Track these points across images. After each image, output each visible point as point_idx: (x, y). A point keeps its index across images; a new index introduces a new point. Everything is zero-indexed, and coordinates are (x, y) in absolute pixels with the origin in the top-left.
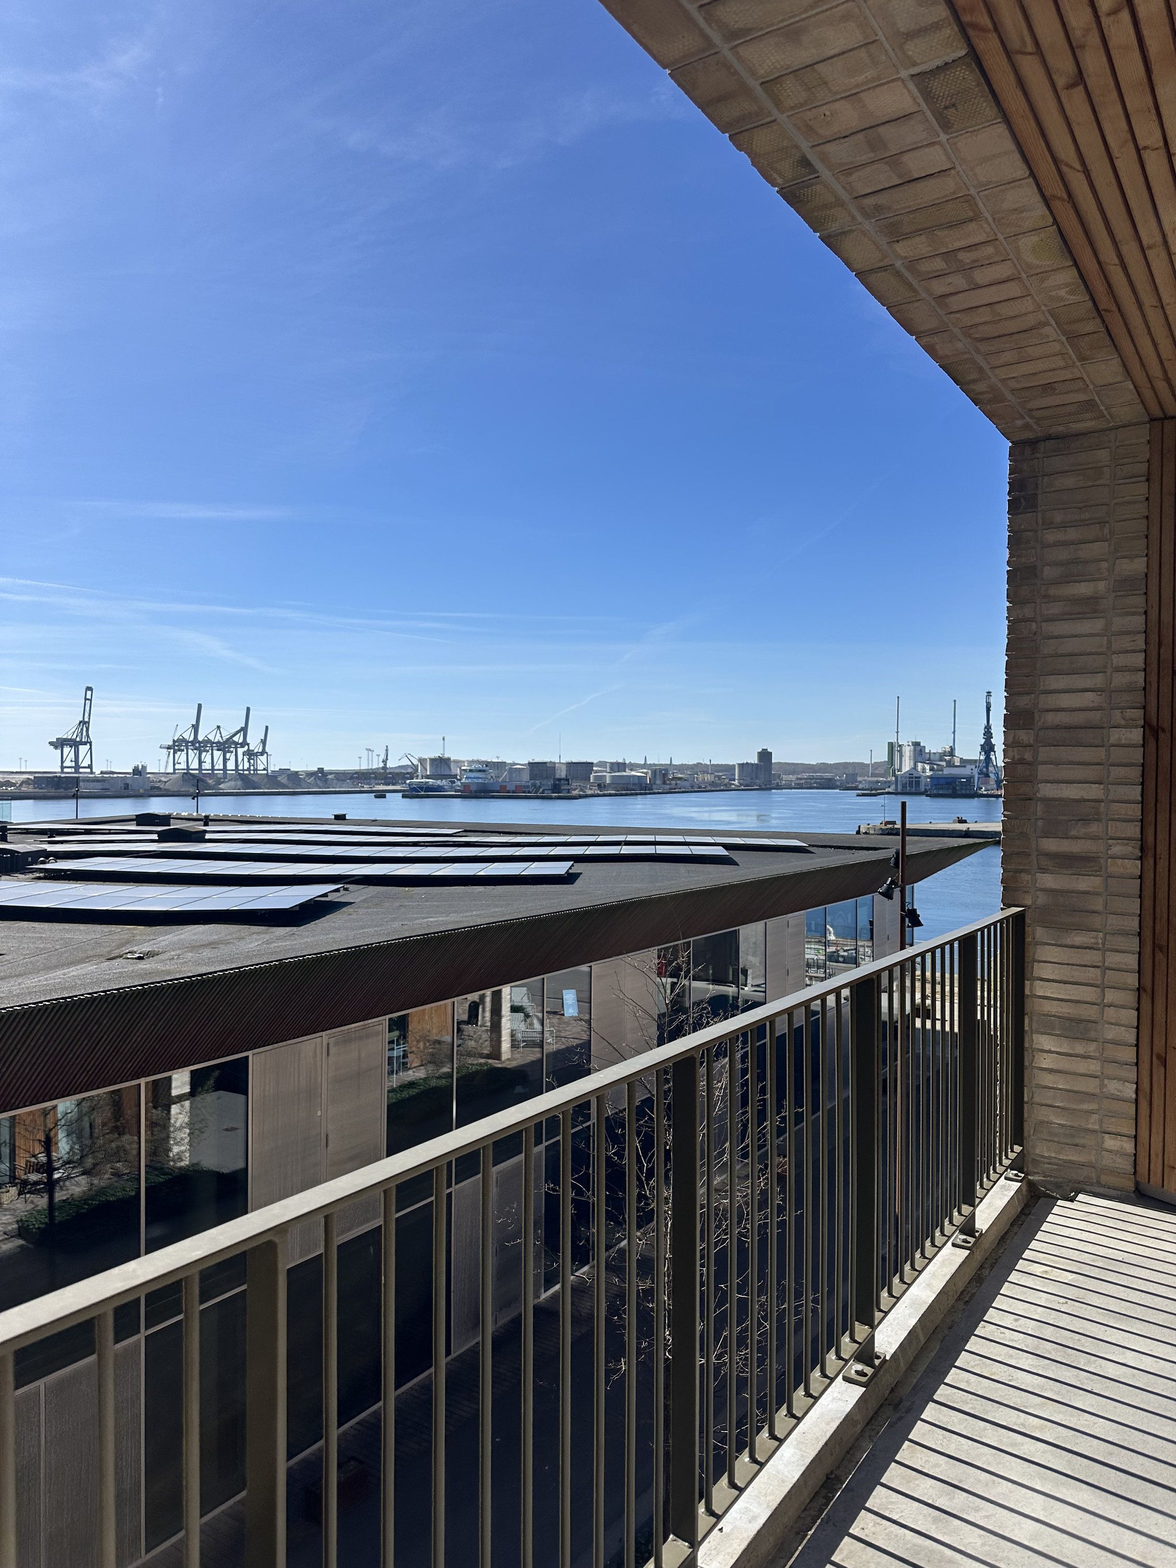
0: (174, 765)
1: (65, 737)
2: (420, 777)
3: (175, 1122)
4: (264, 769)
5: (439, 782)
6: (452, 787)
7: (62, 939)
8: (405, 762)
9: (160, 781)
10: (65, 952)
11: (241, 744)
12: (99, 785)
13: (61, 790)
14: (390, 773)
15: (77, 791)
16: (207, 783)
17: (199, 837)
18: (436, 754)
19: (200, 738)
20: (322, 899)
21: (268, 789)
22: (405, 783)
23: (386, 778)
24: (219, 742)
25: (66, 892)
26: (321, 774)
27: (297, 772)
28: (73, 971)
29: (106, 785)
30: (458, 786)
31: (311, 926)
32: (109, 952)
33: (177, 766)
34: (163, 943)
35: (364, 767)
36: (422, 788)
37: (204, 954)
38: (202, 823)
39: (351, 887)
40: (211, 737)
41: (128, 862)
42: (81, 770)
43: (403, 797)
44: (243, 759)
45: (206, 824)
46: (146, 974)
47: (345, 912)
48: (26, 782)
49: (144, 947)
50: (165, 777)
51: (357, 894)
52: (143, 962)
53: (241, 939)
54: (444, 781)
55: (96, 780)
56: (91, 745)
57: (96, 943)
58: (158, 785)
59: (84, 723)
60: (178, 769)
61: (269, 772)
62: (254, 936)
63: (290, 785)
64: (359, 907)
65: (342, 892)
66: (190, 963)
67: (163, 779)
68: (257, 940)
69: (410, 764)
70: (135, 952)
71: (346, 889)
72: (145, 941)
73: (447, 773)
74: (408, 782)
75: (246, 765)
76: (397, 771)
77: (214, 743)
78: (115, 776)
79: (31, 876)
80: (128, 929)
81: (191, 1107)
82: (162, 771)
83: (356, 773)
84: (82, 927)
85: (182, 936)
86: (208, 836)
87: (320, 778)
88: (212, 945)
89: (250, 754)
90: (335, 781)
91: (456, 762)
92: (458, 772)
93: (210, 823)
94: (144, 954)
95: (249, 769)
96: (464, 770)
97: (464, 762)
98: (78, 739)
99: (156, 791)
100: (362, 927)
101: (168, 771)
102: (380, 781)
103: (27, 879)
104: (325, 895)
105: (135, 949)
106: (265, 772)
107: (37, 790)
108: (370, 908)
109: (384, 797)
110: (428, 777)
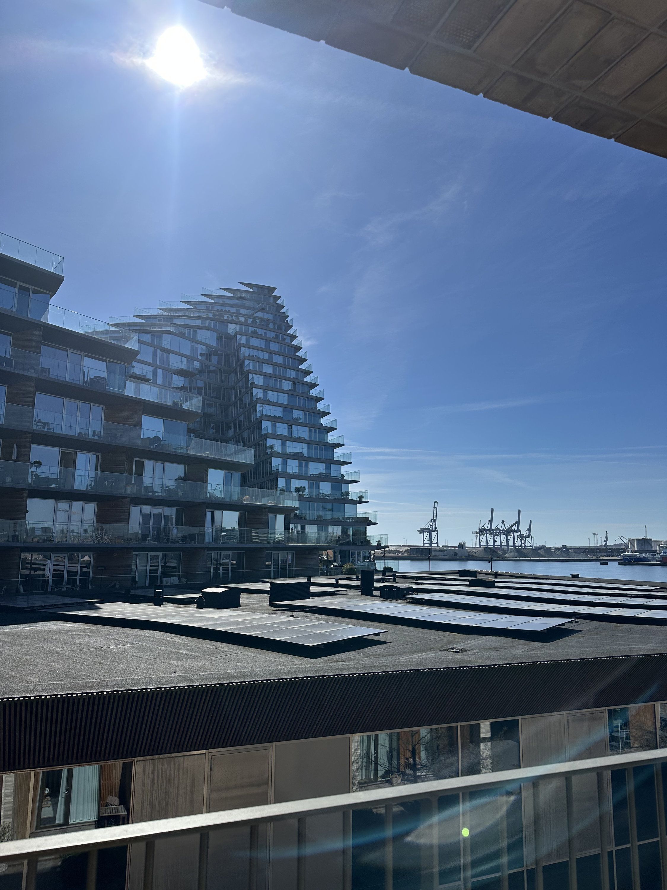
0: (480, 543)
1: (425, 527)
2: (630, 551)
3: (483, 754)
4: (530, 546)
5: (644, 555)
6: (653, 558)
7: (418, 637)
8: (620, 542)
9: (473, 552)
10: (420, 644)
11: (516, 531)
12: (442, 553)
13: (423, 556)
14: (609, 549)
15: (430, 556)
16: (497, 553)
17: (491, 585)
18: (641, 537)
19: (493, 528)
20: (562, 627)
21: (533, 557)
22: (620, 555)
23: (607, 552)
24: (503, 530)
25: (422, 611)
26: (565, 550)
27: (550, 548)
28: (423, 655)
29: (445, 553)
30: (658, 558)
31: (555, 643)
32: (442, 647)
33: (481, 544)
34: (470, 645)
35: (592, 545)
36: (632, 559)
37: (492, 653)
38: (494, 576)
39: (581, 621)
40: (499, 527)
41: (453, 597)
42: (433, 545)
43: (619, 564)
44: (518, 540)
45: (496, 577)
46: (459, 661)
47: (576, 636)
48: (407, 551)
49: (459, 646)
50: (475, 549)
51: (585, 625)
52: (459, 654)
53: (513, 647)
54: (647, 554)
55: (440, 551)
56: (437, 532)
57: (435, 641)
58: (472, 554)
59: (434, 520)
60: (482, 545)
61: (533, 547)
62: (521, 646)
63: (546, 556)
64: (585, 634)
65: (574, 623)
66: (482, 658)
67: (474, 551)
68: (522, 649)
69: (623, 543)
70: (455, 648)
71: (577, 622)
72: (460, 643)
73: (651, 549)
74: (622, 554)
75: (520, 544)
76: (614, 547)
77: (501, 530)
78: (450, 548)
79: (405, 601)
80: (453, 635)
81: (491, 747)
82: (474, 546)
83: (587, 549)
84: (429, 631)
85: (480, 642)
86: (496, 584)
87: (564, 552)
88: (496, 649)
89: (522, 537)
90: (574, 554)
91: (656, 542)
92: (658, 548)
93: (498, 577)
94: (460, 650)
95: (521, 546)
96: (662, 547)
97: (662, 541)
98: (431, 529)
99: (470, 557)
100: (587, 647)
101: (477, 546)
102: (603, 554)
103: (404, 603)
104: (563, 624)
105: (455, 646)
106: (531, 547)
107: (412, 555)
108: (593, 635)
109: (607, 564)
110: (636, 552)
